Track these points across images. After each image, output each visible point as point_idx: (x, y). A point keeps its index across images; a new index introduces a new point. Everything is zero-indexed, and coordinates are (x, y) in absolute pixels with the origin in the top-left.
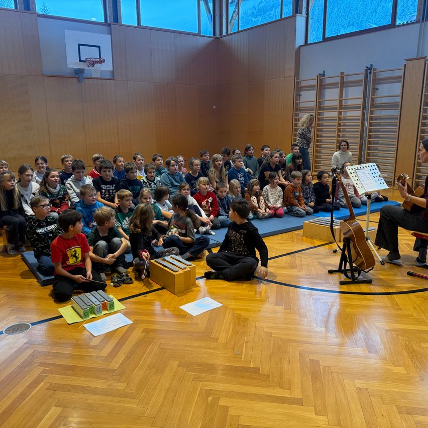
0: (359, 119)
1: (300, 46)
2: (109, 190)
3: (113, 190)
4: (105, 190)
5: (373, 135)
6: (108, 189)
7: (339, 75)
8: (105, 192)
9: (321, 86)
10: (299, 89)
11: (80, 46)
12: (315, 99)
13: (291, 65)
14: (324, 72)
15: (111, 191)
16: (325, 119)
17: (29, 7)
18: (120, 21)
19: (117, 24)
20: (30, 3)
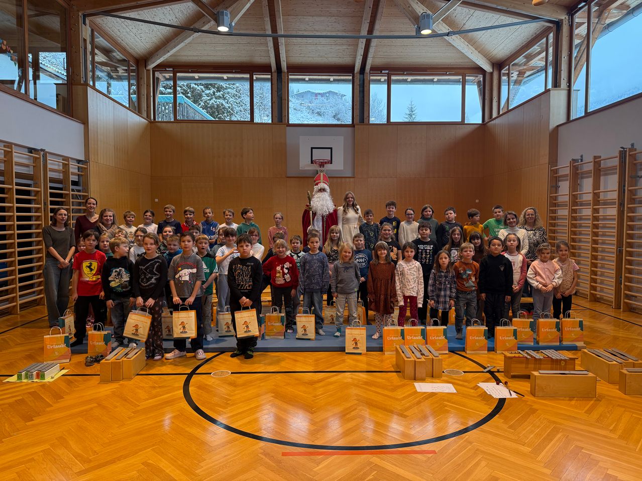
0: (615, 219)
1: (558, 126)
2: (426, 250)
3: (430, 250)
4: (422, 249)
5: (635, 242)
6: (425, 248)
7: (592, 160)
8: (422, 252)
9: (576, 175)
10: (555, 180)
11: (313, 150)
12: (568, 193)
13: (545, 151)
14: (582, 156)
15: (428, 251)
16: (583, 217)
17: (282, 119)
18: (366, 121)
19: (362, 124)
20: (283, 116)
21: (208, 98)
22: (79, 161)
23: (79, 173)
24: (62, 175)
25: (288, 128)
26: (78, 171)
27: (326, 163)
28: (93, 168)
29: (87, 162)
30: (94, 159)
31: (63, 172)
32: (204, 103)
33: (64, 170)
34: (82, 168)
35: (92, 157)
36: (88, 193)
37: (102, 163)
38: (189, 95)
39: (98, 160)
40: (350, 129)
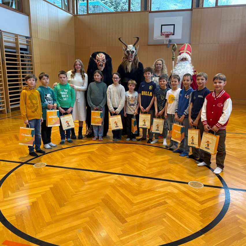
11: (163, 26)
17: (146, 8)
18: (200, 6)
19: (198, 8)
20: (147, 6)
21: (124, 4)
22: (27, 37)
23: (27, 44)
24: (15, 44)
25: (150, 14)
26: (27, 43)
27: (170, 34)
28: (34, 41)
29: (30, 38)
30: (36, 36)
31: (16, 43)
32: (121, 8)
33: (16, 42)
34: (28, 41)
35: (34, 35)
36: (32, 55)
37: (41, 38)
38: (113, 3)
39: (38, 37)
40: (189, 12)
